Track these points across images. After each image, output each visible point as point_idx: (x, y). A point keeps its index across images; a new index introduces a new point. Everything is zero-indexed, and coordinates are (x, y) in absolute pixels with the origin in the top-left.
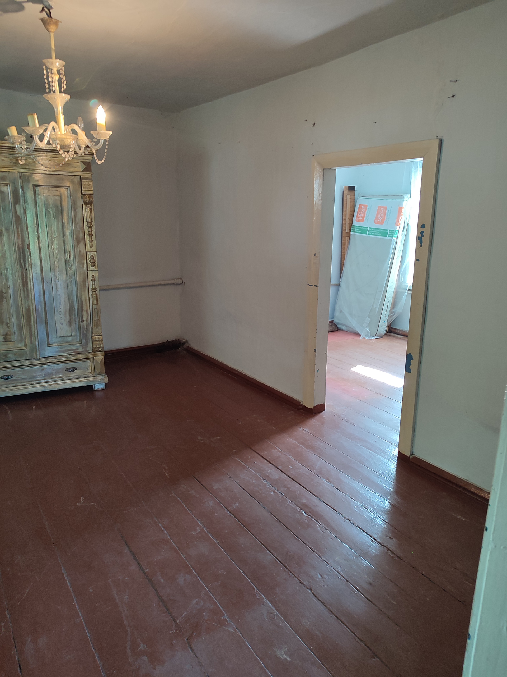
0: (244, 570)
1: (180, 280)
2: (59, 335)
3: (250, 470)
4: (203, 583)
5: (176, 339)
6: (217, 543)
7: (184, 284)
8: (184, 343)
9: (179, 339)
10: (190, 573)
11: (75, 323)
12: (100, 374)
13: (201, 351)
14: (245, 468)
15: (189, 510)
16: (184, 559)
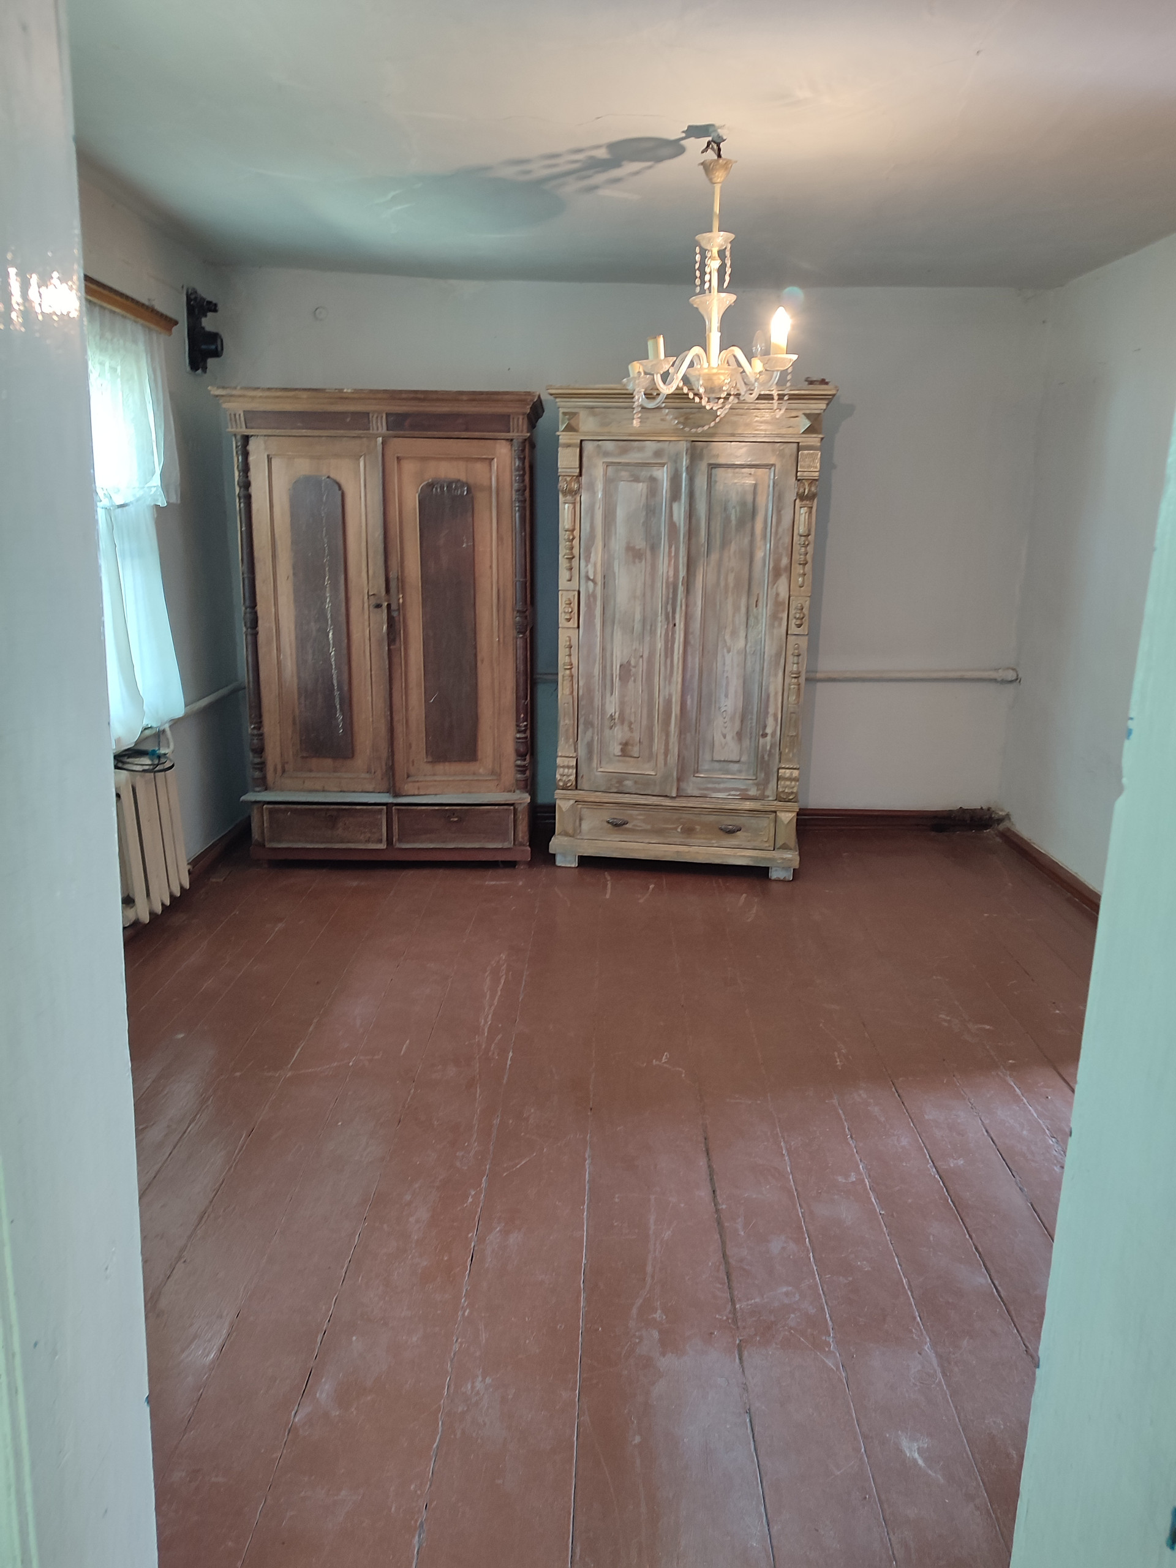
0: (910, 1280)
1: (1011, 671)
2: (716, 758)
3: (1027, 1108)
4: (815, 1268)
5: (982, 808)
6: (880, 1214)
7: (1020, 681)
8: (1000, 820)
9: (989, 809)
10: (799, 1241)
11: (751, 738)
12: (785, 847)
13: (1035, 842)
14: (1017, 1100)
15: (851, 1137)
16: (801, 1215)
